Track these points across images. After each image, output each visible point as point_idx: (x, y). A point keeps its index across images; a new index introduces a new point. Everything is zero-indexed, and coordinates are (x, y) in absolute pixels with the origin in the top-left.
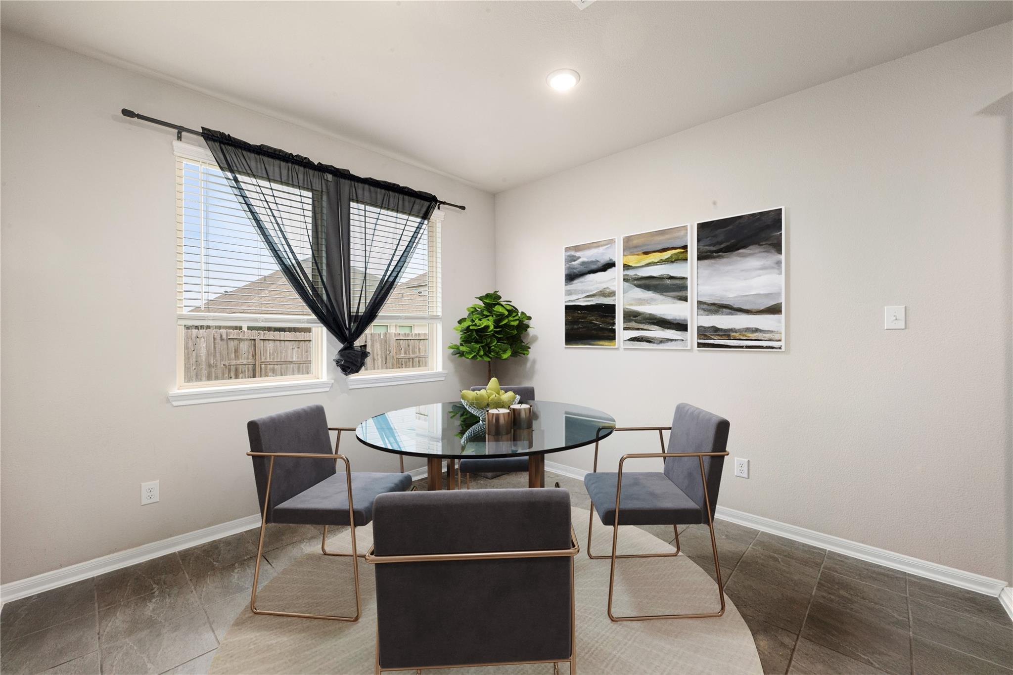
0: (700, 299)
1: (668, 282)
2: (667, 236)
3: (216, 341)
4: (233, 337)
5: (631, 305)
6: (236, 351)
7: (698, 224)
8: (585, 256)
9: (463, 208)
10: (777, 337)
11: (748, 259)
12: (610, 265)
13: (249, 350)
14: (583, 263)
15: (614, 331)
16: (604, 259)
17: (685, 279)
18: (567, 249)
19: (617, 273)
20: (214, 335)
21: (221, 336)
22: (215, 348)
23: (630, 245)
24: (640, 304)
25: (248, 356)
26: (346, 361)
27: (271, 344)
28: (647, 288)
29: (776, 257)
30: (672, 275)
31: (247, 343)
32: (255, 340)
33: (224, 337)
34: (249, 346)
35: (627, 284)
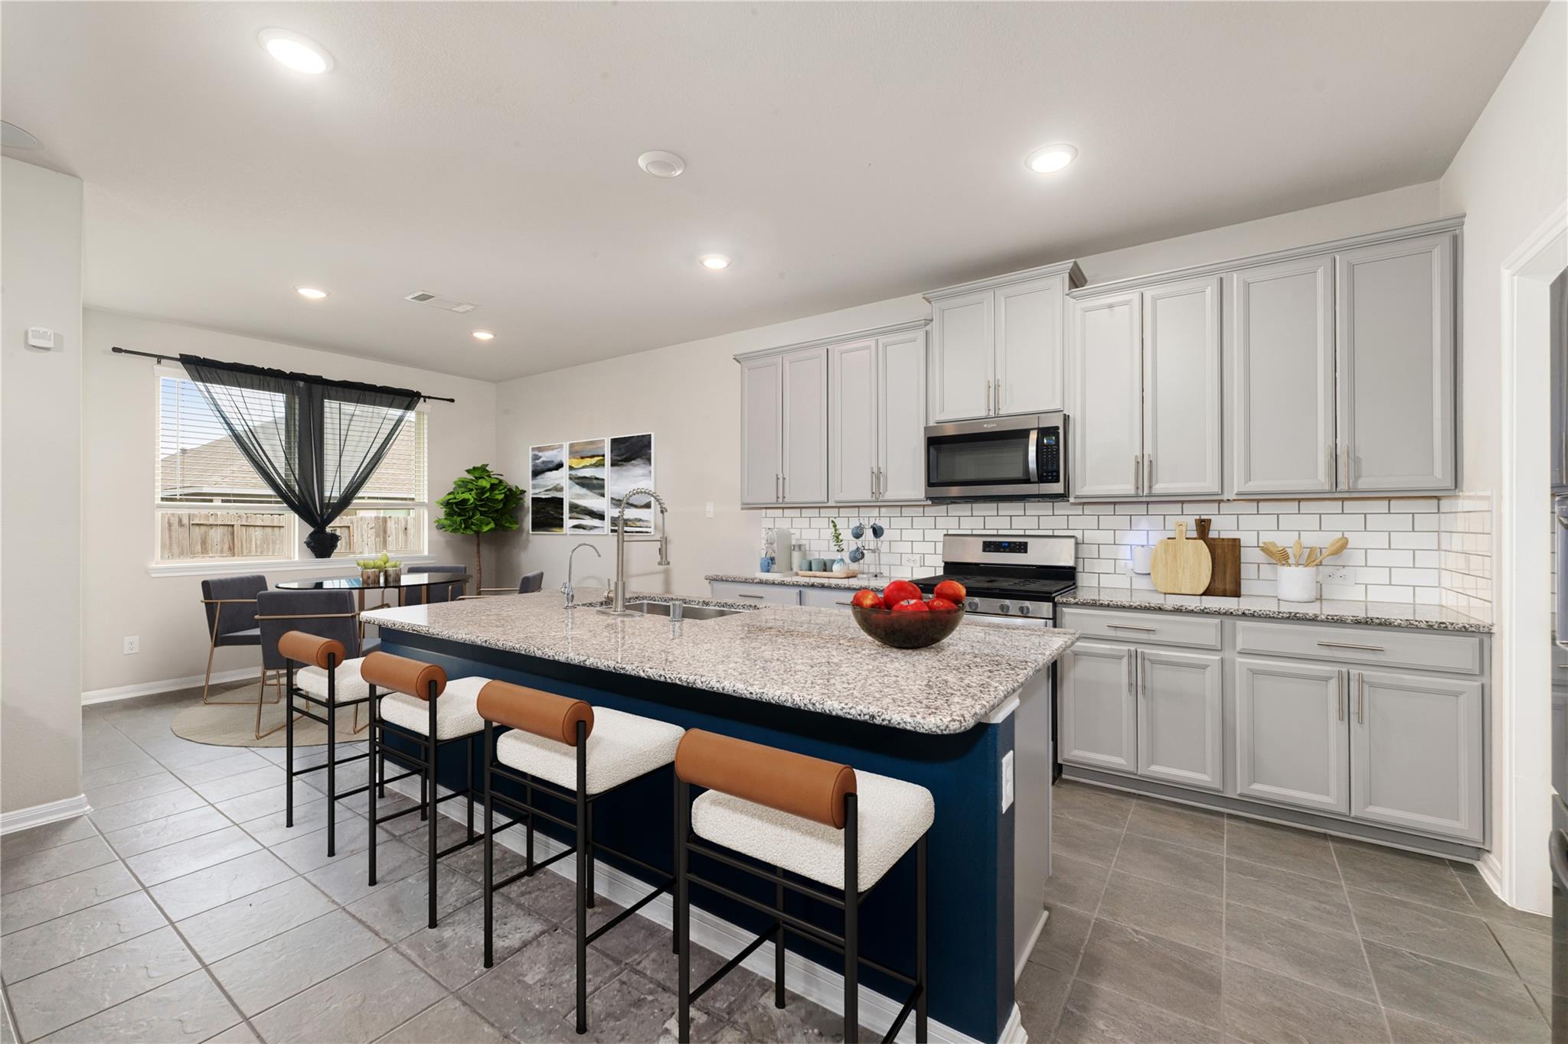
0: (613, 496)
1: (595, 482)
2: (595, 446)
3: (172, 528)
4: (199, 522)
5: (573, 499)
6: (204, 543)
7: (612, 439)
8: (546, 456)
9: (452, 401)
10: (645, 524)
11: (636, 468)
12: (560, 466)
13: (223, 540)
14: (544, 462)
15: (562, 519)
16: (557, 460)
17: (603, 480)
18: (533, 449)
19: (564, 472)
20: (169, 520)
21: (180, 521)
22: (170, 537)
23: (576, 452)
24: (578, 499)
25: (222, 548)
26: (315, 543)
27: (259, 532)
28: (582, 485)
29: (648, 468)
30: (597, 476)
31: (220, 530)
32: (233, 526)
33: (185, 521)
34: (224, 535)
35: (571, 482)
